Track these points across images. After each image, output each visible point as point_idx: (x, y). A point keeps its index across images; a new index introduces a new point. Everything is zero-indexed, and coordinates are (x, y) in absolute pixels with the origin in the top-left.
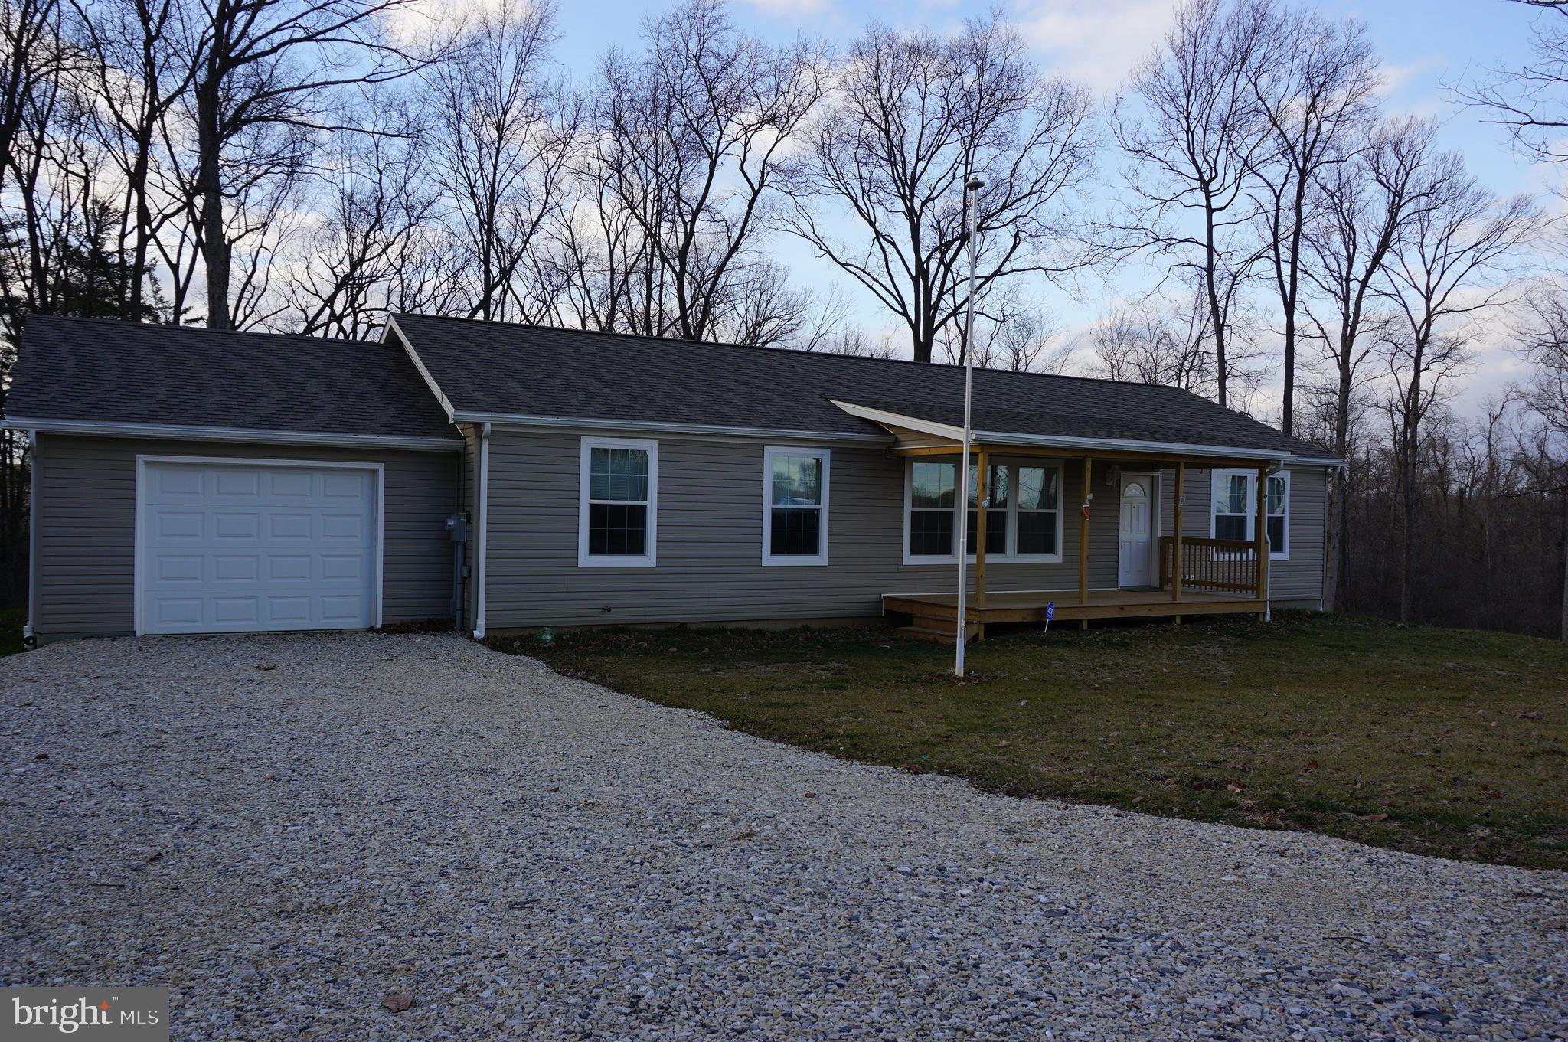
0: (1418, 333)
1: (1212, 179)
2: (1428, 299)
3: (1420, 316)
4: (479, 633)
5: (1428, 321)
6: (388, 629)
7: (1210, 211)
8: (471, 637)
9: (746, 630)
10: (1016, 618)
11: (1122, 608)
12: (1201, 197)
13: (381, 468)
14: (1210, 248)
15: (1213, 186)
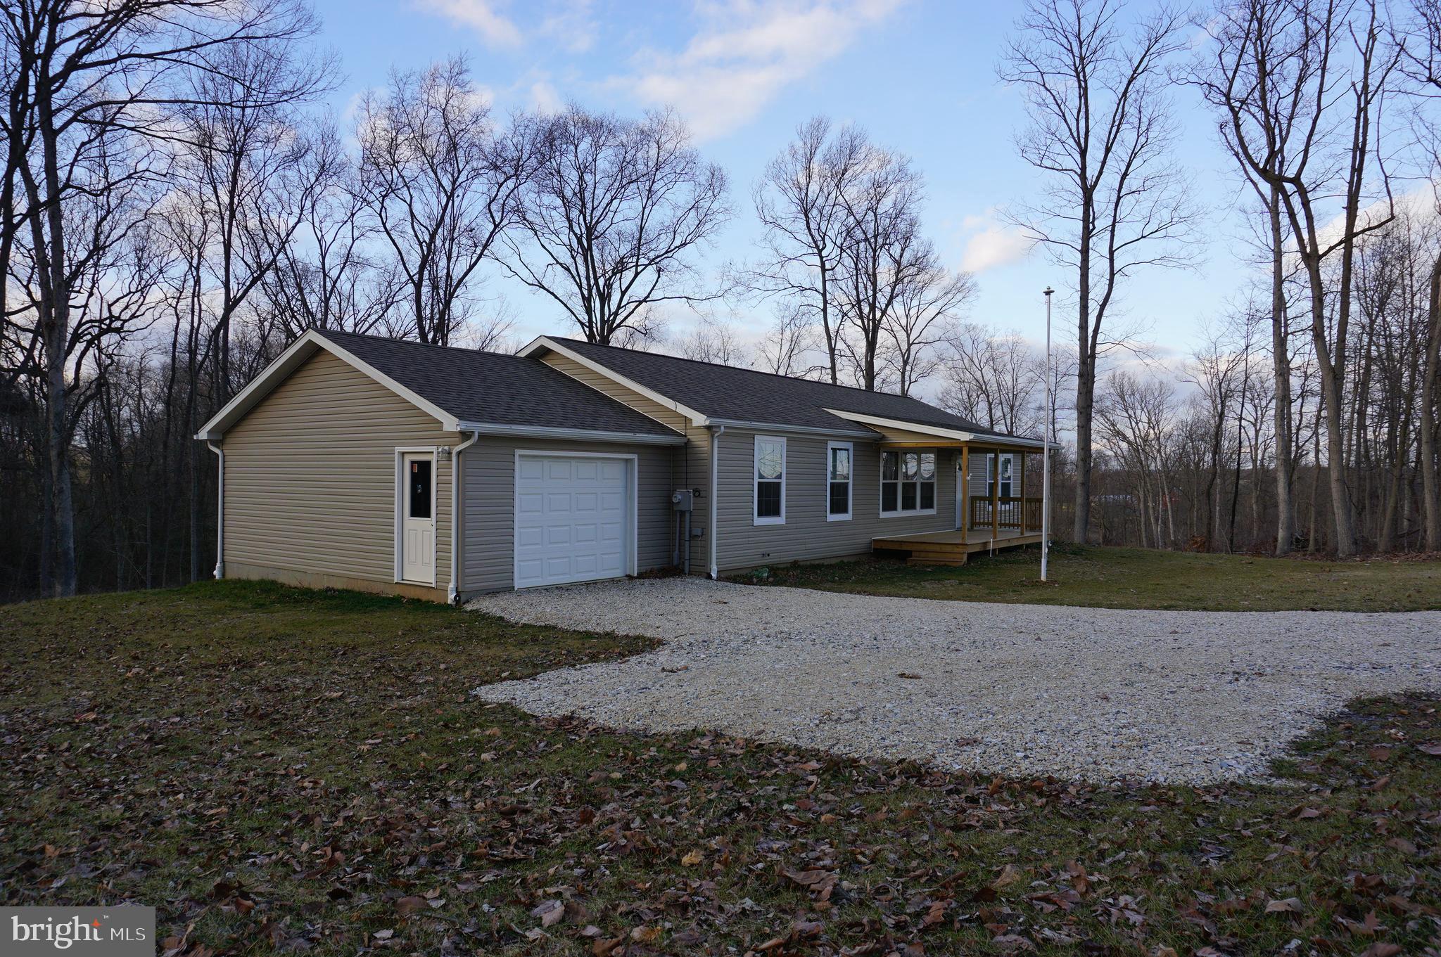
0: (903, 356)
1: (823, 248)
2: (908, 336)
3: (904, 347)
4: (714, 575)
5: (909, 350)
6: (641, 576)
7: (824, 270)
8: (709, 577)
9: (823, 565)
10: (977, 549)
11: (1009, 540)
12: (817, 260)
13: (635, 457)
14: (824, 295)
15: (824, 253)
